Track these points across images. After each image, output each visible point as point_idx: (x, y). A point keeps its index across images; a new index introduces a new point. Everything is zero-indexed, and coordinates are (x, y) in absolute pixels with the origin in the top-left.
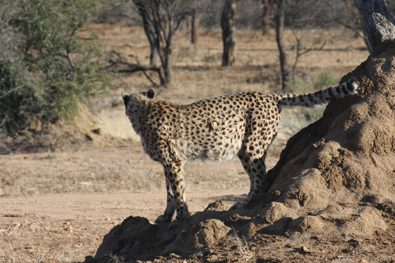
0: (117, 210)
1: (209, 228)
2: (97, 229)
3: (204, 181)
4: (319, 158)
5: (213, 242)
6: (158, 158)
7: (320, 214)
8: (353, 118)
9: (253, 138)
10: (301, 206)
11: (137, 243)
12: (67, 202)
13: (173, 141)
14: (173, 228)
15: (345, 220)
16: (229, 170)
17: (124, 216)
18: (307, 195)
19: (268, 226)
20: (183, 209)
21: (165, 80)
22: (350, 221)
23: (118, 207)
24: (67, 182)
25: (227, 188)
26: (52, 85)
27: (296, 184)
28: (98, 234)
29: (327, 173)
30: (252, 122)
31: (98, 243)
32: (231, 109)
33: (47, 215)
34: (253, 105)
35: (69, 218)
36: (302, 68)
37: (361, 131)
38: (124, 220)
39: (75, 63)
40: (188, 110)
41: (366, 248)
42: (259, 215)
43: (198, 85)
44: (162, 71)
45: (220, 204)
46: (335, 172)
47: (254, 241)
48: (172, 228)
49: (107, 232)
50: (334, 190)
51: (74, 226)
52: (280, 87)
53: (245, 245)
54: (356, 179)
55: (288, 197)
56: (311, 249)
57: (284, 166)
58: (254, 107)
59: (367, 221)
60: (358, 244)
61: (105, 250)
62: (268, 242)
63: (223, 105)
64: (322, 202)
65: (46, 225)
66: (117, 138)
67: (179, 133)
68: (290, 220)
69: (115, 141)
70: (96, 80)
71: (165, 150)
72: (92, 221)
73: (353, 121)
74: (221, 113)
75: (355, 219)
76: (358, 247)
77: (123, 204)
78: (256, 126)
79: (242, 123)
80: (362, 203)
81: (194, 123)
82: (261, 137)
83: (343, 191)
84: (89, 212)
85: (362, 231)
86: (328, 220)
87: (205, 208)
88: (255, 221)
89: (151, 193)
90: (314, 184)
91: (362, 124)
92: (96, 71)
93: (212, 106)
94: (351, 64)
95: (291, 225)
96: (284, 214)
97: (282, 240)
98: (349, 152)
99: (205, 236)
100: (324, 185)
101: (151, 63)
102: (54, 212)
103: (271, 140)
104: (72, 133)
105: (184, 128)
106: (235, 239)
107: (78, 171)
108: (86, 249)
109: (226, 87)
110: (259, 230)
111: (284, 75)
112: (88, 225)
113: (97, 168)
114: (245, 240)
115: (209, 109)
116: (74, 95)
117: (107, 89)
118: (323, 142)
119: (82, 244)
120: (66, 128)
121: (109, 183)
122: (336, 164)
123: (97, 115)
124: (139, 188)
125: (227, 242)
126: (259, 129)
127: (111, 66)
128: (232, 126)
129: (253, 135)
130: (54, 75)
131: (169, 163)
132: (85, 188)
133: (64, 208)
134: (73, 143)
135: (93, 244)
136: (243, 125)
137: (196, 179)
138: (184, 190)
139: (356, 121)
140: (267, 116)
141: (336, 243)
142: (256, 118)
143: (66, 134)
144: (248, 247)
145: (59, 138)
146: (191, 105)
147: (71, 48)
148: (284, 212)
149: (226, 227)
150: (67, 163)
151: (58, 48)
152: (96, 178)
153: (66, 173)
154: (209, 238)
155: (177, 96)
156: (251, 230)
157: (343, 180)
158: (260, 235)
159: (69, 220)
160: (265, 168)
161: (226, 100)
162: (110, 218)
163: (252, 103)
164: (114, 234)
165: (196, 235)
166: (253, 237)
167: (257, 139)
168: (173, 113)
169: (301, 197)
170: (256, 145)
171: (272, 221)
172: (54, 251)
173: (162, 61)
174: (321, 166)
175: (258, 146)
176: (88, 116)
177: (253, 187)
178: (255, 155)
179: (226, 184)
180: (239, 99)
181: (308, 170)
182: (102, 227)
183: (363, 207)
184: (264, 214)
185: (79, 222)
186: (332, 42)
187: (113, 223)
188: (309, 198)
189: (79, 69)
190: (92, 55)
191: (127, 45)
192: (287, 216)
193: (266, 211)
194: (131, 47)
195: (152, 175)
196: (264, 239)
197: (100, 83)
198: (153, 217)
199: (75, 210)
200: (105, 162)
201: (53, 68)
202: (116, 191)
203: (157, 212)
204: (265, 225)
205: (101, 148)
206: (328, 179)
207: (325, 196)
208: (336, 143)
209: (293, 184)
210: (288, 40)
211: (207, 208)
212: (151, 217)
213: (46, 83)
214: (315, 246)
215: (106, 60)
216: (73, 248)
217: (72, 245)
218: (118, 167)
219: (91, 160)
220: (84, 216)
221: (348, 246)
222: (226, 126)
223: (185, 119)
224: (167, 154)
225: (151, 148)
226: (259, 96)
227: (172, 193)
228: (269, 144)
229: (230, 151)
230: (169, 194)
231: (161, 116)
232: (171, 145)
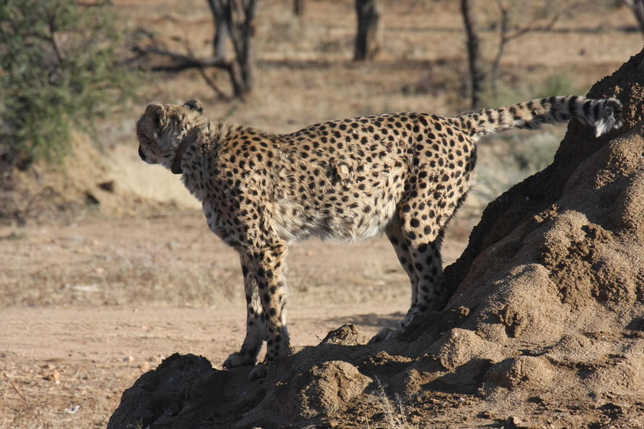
0: (147, 341)
1: (329, 378)
2: (109, 378)
3: (318, 285)
4: (546, 244)
5: (336, 405)
6: (239, 241)
7: (548, 352)
8: (613, 165)
9: (418, 204)
10: (509, 336)
11: (187, 407)
12: (50, 324)
13: (269, 206)
14: (259, 378)
15: (596, 365)
16: (366, 264)
17: (161, 353)
18: (521, 316)
19: (445, 376)
21: (242, 87)
22: (605, 367)
23: (150, 335)
24: (50, 286)
25: (364, 300)
26: (21, 94)
27: (500, 294)
28: (111, 389)
29: (560, 274)
30: (419, 171)
31: (109, 405)
32: (378, 142)
33: (10, 349)
34: (420, 138)
35: (53, 357)
36: (511, 66)
37: (629, 191)
38: (163, 360)
39: (66, 53)
40: (291, 143)
41: (636, 421)
42: (426, 355)
43: (306, 98)
44: (237, 68)
45: (350, 331)
46: (576, 271)
47: (418, 405)
48: (255, 377)
49: (129, 385)
50: (575, 307)
51: (62, 371)
52: (468, 102)
53: (400, 413)
54: (619, 286)
55: (484, 318)
56: (529, 421)
57: (476, 259)
58: (423, 142)
59: (638, 369)
60: (620, 412)
61: (124, 419)
62: (445, 407)
63: (362, 134)
64: (552, 331)
65: (8, 369)
66: (147, 200)
67: (278, 190)
68: (487, 363)
69: (144, 206)
70: (107, 86)
71: (254, 224)
72: (99, 362)
73: (614, 172)
74: (355, 149)
75: (616, 365)
76: (620, 420)
77: (159, 329)
78: (426, 180)
79: (399, 171)
80: (629, 333)
81: (303, 168)
82: (434, 202)
83: (593, 308)
84: (93, 344)
85: (629, 387)
86: (562, 364)
87: (322, 339)
88: (419, 366)
89: (213, 307)
90: (535, 294)
91: (630, 178)
92: (108, 68)
93: (338, 135)
94: (607, 58)
95: (489, 373)
96: (476, 352)
97: (472, 402)
98: (605, 231)
99: (321, 393)
100: (554, 297)
101: (216, 52)
102: (24, 345)
103: (453, 209)
104: (59, 188)
105: (287, 180)
106: (381, 401)
107: (70, 264)
108: (87, 417)
109: (363, 102)
110: (427, 384)
111: (476, 79)
112: (91, 371)
113: (109, 259)
114: (400, 402)
115: (333, 141)
116: (64, 116)
117: (129, 103)
118: (554, 212)
119: (78, 407)
120: (48, 180)
121: (130, 288)
122: (579, 255)
123: (108, 156)
124: (191, 298)
125: (364, 406)
126: (430, 185)
127: (136, 58)
128: (379, 174)
129: (419, 197)
130: (24, 75)
131: (258, 251)
132: (84, 297)
133: (43, 337)
134: (61, 208)
135: (101, 407)
136: (400, 175)
137: (302, 282)
138: (284, 304)
139: (618, 172)
140: (447, 161)
141: (578, 411)
142: (426, 164)
143: (48, 192)
144: (405, 417)
145: (34, 198)
146: (298, 134)
147: (58, 21)
148: (476, 349)
149: (362, 376)
150: (49, 249)
151: (33, 22)
152: (107, 279)
153: (47, 268)
154: (328, 398)
155: (265, 118)
156: (410, 384)
157: (592, 287)
158: (428, 392)
159: (52, 361)
160: (440, 262)
161: (367, 125)
162: (134, 356)
163: (418, 134)
164: (143, 388)
165: (304, 391)
166: (415, 396)
167: (426, 207)
168: (267, 149)
169: (509, 318)
170: (424, 218)
171: (453, 366)
172: (23, 421)
173: (236, 49)
174: (550, 259)
176: (91, 157)
177: (417, 300)
178: (421, 236)
179: (362, 292)
180: (393, 124)
181: (523, 266)
182: (117, 375)
183: (630, 341)
184: (437, 352)
185: (73, 365)
186: (570, 16)
187: (139, 367)
188: (525, 322)
189: (73, 64)
190: (101, 35)
191: (167, 18)
192: (482, 357)
193: (440, 346)
194: (174, 21)
195: (215, 274)
196: (435, 400)
197: (116, 92)
198: (218, 356)
199: (64, 340)
200: (124, 246)
201: (23, 61)
202: (145, 303)
203: (225, 346)
204: (438, 374)
205: (115, 219)
206: (564, 284)
207: (558, 319)
208: (580, 214)
209: (494, 293)
210: (485, 11)
211: (326, 339)
212: (214, 356)
213: (10, 91)
214: (535, 416)
215: (127, 45)
216: (61, 415)
217: (59, 410)
218: (149, 257)
219: (96, 242)
220: (82, 352)
221: (600, 417)
222: (367, 173)
223: (288, 161)
224: (256, 232)
225: (226, 221)
226: (434, 121)
227: (258, 308)
228: (449, 215)
229: (371, 221)
230: (251, 310)
231: (246, 155)
232: (265, 213)
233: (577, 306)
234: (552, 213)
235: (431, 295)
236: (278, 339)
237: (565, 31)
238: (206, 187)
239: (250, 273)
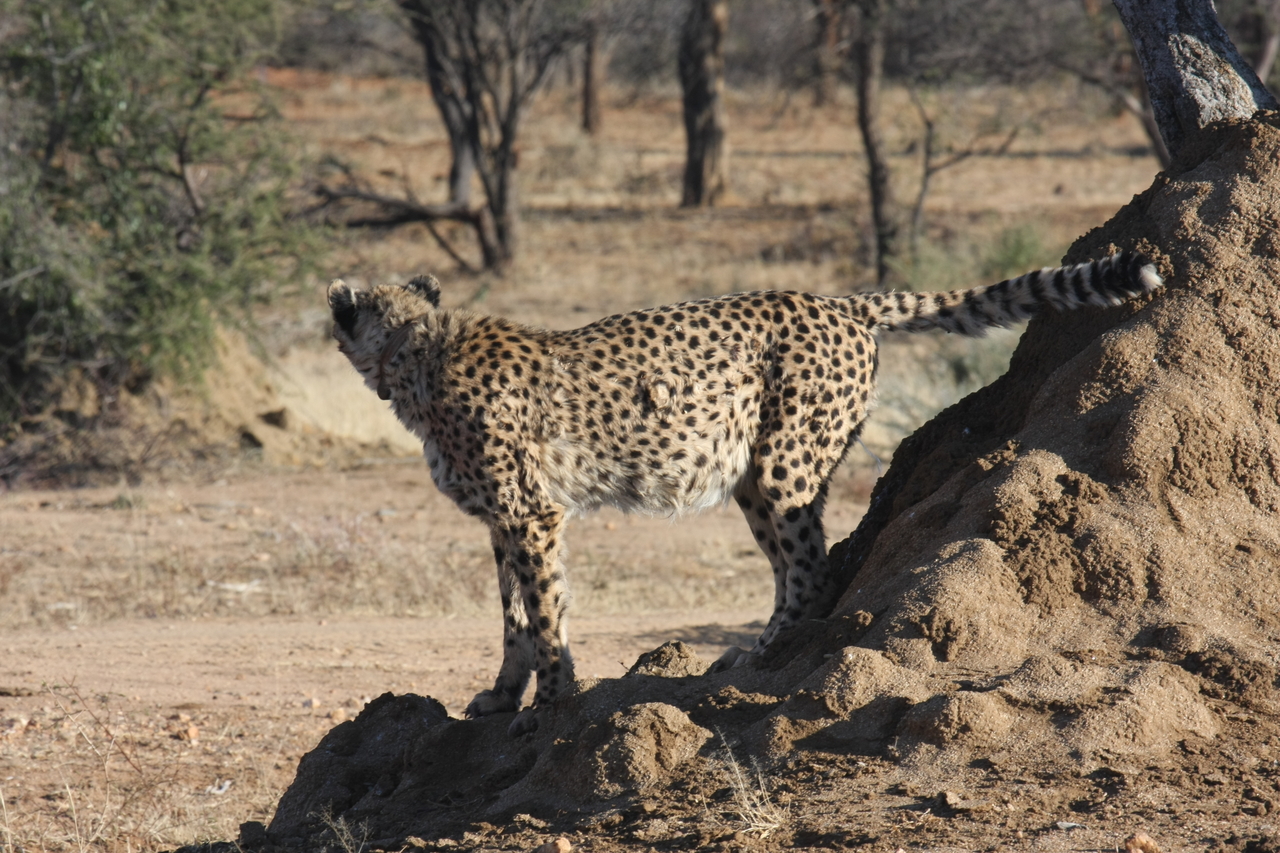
0: (342, 674)
1: (641, 731)
2: (279, 735)
3: (624, 578)
4: (998, 505)
5: (653, 776)
6: (485, 506)
7: (1002, 685)
8: (1106, 375)
9: (785, 441)
10: (938, 659)
11: (407, 781)
12: (181, 646)
13: (533, 449)
14: (524, 732)
15: (1082, 706)
16: (704, 543)
17: (365, 693)
18: (957, 625)
19: (833, 726)
20: (557, 669)
21: (498, 252)
22: (1096, 708)
23: (346, 663)
24: (181, 583)
25: (700, 603)
26: (131, 268)
27: (922, 590)
28: (282, 752)
29: (1022, 555)
30: (784, 387)
31: (280, 780)
32: (716, 344)
33: (116, 689)
34: (784, 333)
35: (186, 701)
36: (941, 213)
37: (1134, 417)
38: (366, 705)
39: (205, 198)
40: (574, 346)
41: (1149, 796)
42: (801, 691)
43: (604, 268)
44: (488, 221)
45: (676, 653)
46: (1047, 551)
47: (788, 774)
48: (520, 731)
49: (311, 746)
50: (1047, 610)
51: (202, 724)
52: (871, 273)
53: (759, 787)
54: (1118, 574)
55: (896, 630)
56: (972, 798)
57: (883, 531)
58: (789, 340)
59: (1151, 710)
60: (1122, 782)
61: (303, 802)
62: (833, 778)
63: (690, 332)
64: (1009, 650)
65: (112, 721)
66: (340, 440)
67: (549, 423)
68: (902, 704)
69: (336, 451)
70: (274, 253)
71: (509, 479)
72: (262, 709)
73: (1108, 386)
74: (680, 358)
75: (1114, 704)
76: (1122, 795)
77: (362, 652)
78: (795, 401)
79: (749, 391)
80: (1135, 651)
81: (594, 387)
82: (811, 437)
83: (1076, 610)
84: (253, 679)
85: (1137, 740)
86: (1026, 705)
87: (630, 667)
88: (790, 710)
89: (451, 616)
90: (980, 589)
91: (1135, 395)
92: (275, 223)
93: (651, 333)
94: (1099, 199)
95: (905, 721)
96: (883, 686)
97: (877, 769)
98: (1094, 484)
99: (628, 756)
100: (1012, 593)
101: (453, 196)
102: (139, 681)
103: (841, 448)
104: (196, 423)
105: (566, 406)
106: (727, 769)
107: (215, 547)
108: (243, 799)
109: (697, 274)
110: (804, 740)
111: (884, 234)
112: (250, 723)
113: (279, 538)
114: (759, 770)
115: (643, 344)
116: (204, 302)
117: (311, 280)
118: (1011, 452)
119: (228, 783)
120: (177, 409)
121: (315, 586)
122: (1053, 523)
123: (276, 368)
124: (414, 601)
125: (698, 777)
127: (323, 206)
128: (718, 398)
129: (786, 429)
130: (136, 235)
131: (517, 522)
132: (238, 601)
133: (171, 668)
134: (200, 455)
135: (266, 783)
136: (752, 397)
137: (599, 572)
138: (564, 609)
139: (1115, 386)
140: (830, 370)
141: (1053, 782)
142: (794, 375)
143: (178, 428)
144: (767, 794)
145: (155, 439)
146: (585, 331)
147: (192, 146)
148: (883, 680)
149: (696, 727)
150: (180, 522)
151: (151, 149)
152: (275, 571)
153: (176, 554)
154: (640, 763)
155: (536, 303)
156: (776, 739)
157: (1074, 575)
158: (805, 753)
159: (186, 707)
160: (823, 537)
161: (698, 316)
162: (320, 698)
163: (781, 326)
164: (333, 750)
165: (599, 753)
166: (784, 760)
167: (798, 445)
168: (530, 357)
169: (938, 630)
170: (795, 464)
171: (845, 709)
172: (137, 807)
173: (488, 190)
174: (1005, 530)
175: (802, 465)
176: (249, 370)
177: (784, 600)
178: (789, 494)
179: (697, 589)
180: (739, 311)
181: (960, 543)
182: (293, 729)
183: (1138, 664)
184: (820, 686)
185: (219, 714)
186: (1037, 130)
187: (329, 716)
188: (965, 635)
189: (217, 216)
190: (262, 169)
191: (373, 139)
192: (894, 693)
193: (824, 678)
194: (384, 143)
195: (455, 561)
196: (816, 766)
197: (288, 262)
198: (459, 697)
199: (205, 673)
200: (304, 517)
201: (136, 213)
202: (338, 611)
203: (472, 681)
204: (823, 723)
205: (289, 472)
206: (1028, 572)
207: (1018, 629)
208: (1053, 456)
209: (913, 588)
210: (897, 122)
211: (636, 667)
212: (453, 697)
213: (113, 262)
214: (983, 790)
215: (305, 186)
216: (200, 798)
217: (197, 788)
218: (345, 534)
219: (257, 511)
220: (235, 692)
221: (1089, 790)
222: (698, 397)
223: (568, 376)
224: (512, 491)
225: (461, 473)
226: (806, 303)
227: (521, 616)
228: (835, 459)
229: (709, 481)
230: (510, 621)
231: (494, 366)
232: (527, 461)
233: (1050, 608)
234: (1006, 454)
235: (807, 593)
236: (555, 667)
237: (1030, 155)
238: (426, 418)
239: (508, 558)
